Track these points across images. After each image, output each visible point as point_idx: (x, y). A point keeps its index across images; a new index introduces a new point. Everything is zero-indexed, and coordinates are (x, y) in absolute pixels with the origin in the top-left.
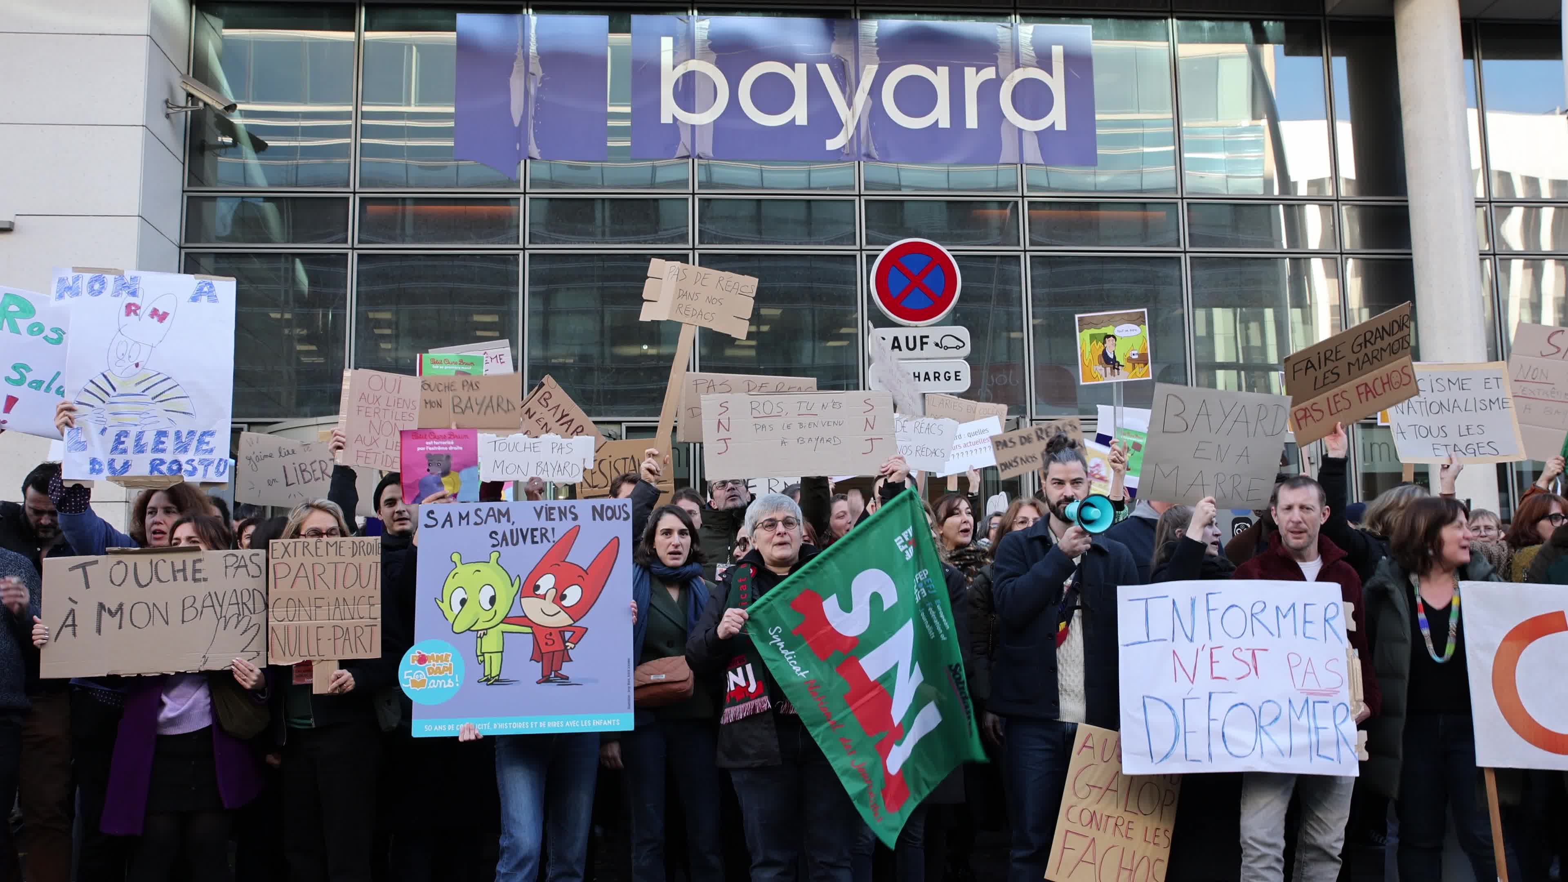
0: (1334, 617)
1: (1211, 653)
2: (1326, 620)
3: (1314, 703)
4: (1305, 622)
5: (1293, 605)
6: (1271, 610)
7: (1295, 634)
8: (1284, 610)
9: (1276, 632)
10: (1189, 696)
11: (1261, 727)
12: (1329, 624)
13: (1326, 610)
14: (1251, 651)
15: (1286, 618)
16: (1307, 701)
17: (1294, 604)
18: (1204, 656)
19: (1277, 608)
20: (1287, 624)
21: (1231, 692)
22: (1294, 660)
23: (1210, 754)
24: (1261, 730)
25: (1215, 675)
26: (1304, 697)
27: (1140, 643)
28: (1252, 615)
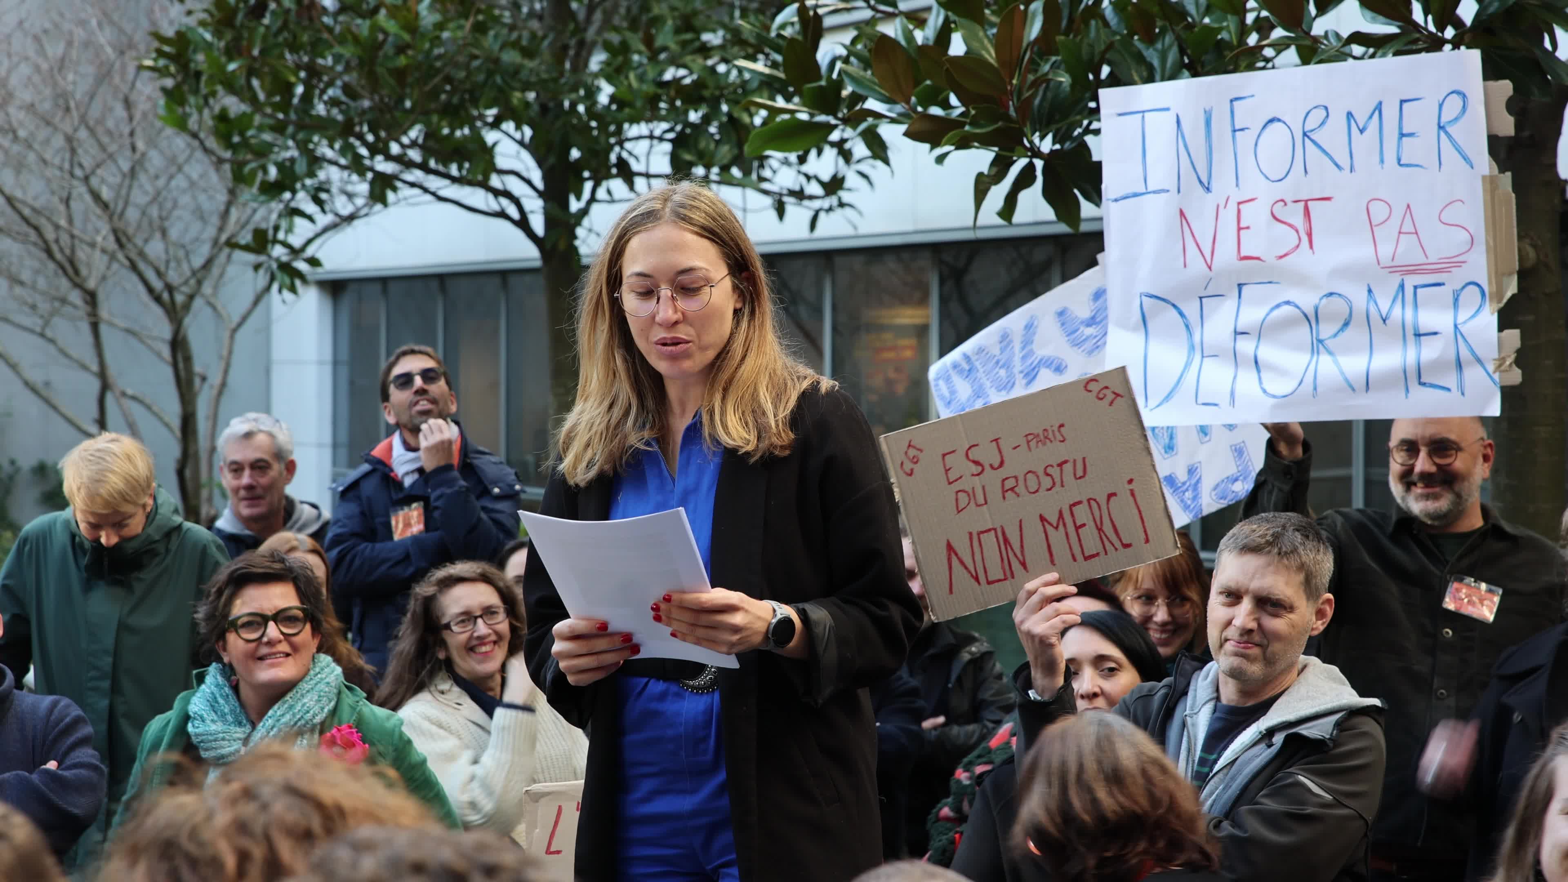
0: (1456, 119)
1: (1239, 211)
2: (1441, 127)
3: (1416, 287)
4: (1402, 135)
5: (1379, 107)
6: (1338, 120)
7: (1382, 161)
8: (1361, 118)
9: (1344, 162)
10: (1209, 292)
11: (1320, 341)
12: (1446, 133)
13: (1441, 106)
14: (1302, 204)
15: (1365, 134)
16: (1402, 287)
17: (1380, 103)
18: (1229, 216)
19: (1350, 115)
20: (1365, 143)
21: (1270, 282)
22: (1379, 211)
23: (1232, 394)
24: (1320, 345)
25: (1243, 254)
26: (1396, 279)
27: (1135, 195)
28: (1305, 134)
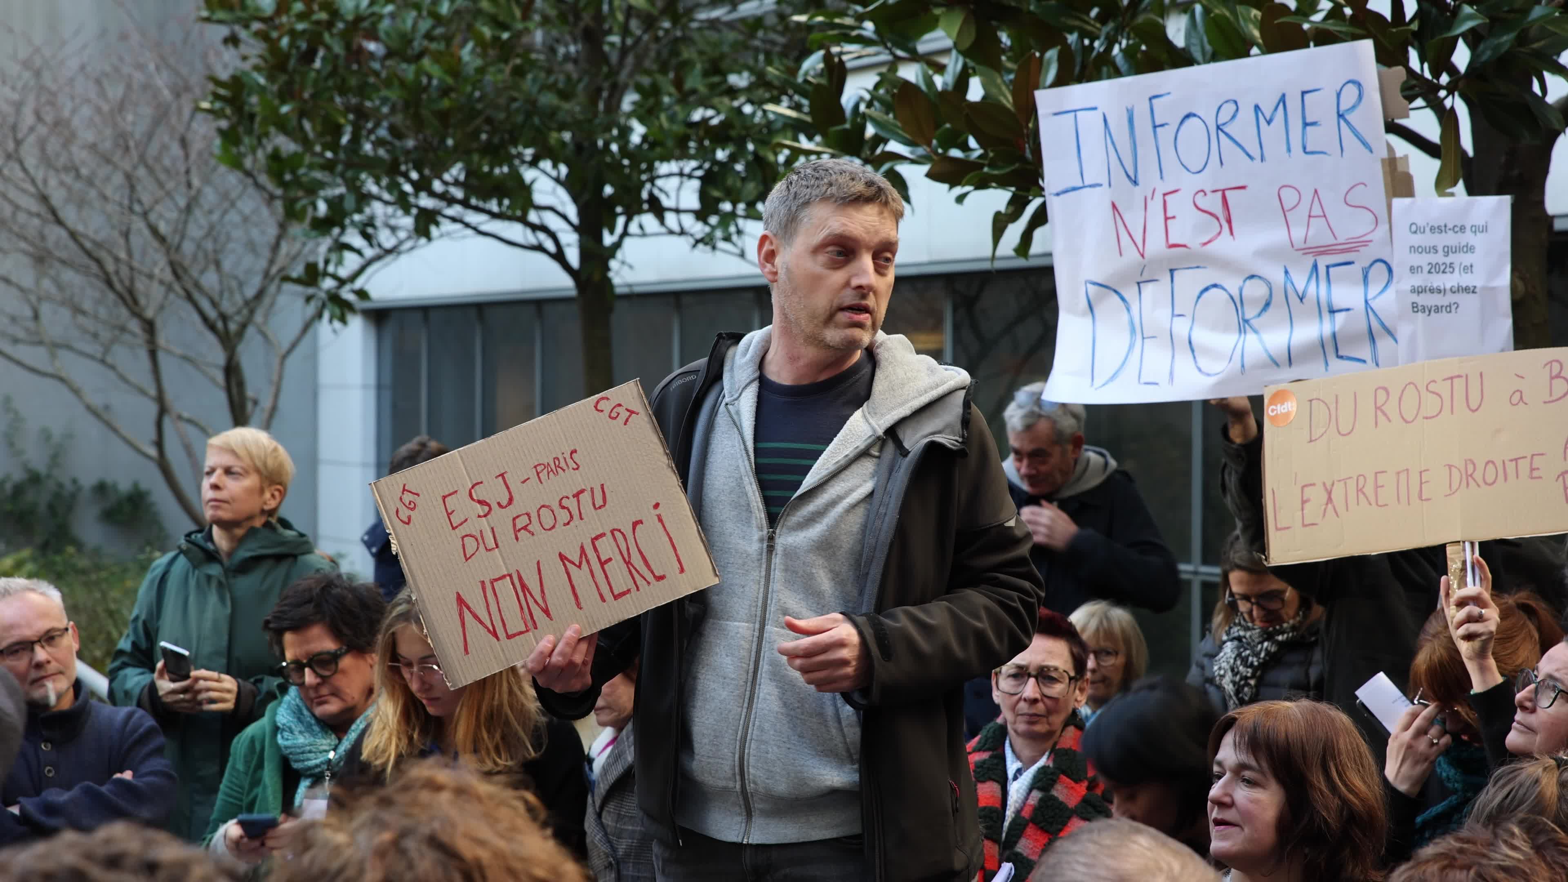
0: (1354, 107)
1: (1165, 202)
2: (1340, 116)
3: (1328, 267)
4: (1306, 124)
5: (1283, 99)
6: (1247, 114)
7: (1289, 150)
8: (1267, 110)
9: (1256, 153)
10: (1146, 276)
11: (1246, 321)
12: (1348, 123)
13: (1339, 95)
14: (1220, 194)
15: (1272, 124)
16: (1315, 267)
17: (1284, 95)
18: (1156, 206)
19: (1257, 108)
20: (1273, 133)
21: (1198, 267)
22: (1289, 197)
23: (1171, 374)
24: (1246, 325)
25: (1171, 242)
26: (1309, 260)
27: (1074, 189)
28: (1218, 128)
